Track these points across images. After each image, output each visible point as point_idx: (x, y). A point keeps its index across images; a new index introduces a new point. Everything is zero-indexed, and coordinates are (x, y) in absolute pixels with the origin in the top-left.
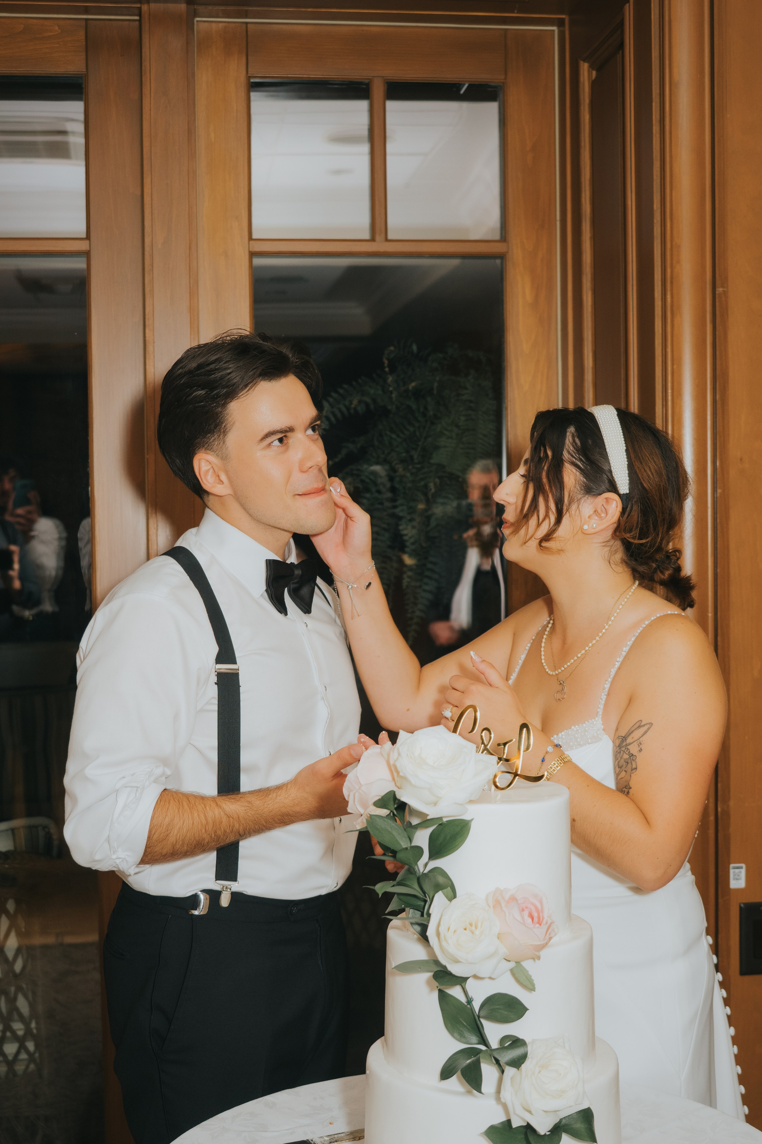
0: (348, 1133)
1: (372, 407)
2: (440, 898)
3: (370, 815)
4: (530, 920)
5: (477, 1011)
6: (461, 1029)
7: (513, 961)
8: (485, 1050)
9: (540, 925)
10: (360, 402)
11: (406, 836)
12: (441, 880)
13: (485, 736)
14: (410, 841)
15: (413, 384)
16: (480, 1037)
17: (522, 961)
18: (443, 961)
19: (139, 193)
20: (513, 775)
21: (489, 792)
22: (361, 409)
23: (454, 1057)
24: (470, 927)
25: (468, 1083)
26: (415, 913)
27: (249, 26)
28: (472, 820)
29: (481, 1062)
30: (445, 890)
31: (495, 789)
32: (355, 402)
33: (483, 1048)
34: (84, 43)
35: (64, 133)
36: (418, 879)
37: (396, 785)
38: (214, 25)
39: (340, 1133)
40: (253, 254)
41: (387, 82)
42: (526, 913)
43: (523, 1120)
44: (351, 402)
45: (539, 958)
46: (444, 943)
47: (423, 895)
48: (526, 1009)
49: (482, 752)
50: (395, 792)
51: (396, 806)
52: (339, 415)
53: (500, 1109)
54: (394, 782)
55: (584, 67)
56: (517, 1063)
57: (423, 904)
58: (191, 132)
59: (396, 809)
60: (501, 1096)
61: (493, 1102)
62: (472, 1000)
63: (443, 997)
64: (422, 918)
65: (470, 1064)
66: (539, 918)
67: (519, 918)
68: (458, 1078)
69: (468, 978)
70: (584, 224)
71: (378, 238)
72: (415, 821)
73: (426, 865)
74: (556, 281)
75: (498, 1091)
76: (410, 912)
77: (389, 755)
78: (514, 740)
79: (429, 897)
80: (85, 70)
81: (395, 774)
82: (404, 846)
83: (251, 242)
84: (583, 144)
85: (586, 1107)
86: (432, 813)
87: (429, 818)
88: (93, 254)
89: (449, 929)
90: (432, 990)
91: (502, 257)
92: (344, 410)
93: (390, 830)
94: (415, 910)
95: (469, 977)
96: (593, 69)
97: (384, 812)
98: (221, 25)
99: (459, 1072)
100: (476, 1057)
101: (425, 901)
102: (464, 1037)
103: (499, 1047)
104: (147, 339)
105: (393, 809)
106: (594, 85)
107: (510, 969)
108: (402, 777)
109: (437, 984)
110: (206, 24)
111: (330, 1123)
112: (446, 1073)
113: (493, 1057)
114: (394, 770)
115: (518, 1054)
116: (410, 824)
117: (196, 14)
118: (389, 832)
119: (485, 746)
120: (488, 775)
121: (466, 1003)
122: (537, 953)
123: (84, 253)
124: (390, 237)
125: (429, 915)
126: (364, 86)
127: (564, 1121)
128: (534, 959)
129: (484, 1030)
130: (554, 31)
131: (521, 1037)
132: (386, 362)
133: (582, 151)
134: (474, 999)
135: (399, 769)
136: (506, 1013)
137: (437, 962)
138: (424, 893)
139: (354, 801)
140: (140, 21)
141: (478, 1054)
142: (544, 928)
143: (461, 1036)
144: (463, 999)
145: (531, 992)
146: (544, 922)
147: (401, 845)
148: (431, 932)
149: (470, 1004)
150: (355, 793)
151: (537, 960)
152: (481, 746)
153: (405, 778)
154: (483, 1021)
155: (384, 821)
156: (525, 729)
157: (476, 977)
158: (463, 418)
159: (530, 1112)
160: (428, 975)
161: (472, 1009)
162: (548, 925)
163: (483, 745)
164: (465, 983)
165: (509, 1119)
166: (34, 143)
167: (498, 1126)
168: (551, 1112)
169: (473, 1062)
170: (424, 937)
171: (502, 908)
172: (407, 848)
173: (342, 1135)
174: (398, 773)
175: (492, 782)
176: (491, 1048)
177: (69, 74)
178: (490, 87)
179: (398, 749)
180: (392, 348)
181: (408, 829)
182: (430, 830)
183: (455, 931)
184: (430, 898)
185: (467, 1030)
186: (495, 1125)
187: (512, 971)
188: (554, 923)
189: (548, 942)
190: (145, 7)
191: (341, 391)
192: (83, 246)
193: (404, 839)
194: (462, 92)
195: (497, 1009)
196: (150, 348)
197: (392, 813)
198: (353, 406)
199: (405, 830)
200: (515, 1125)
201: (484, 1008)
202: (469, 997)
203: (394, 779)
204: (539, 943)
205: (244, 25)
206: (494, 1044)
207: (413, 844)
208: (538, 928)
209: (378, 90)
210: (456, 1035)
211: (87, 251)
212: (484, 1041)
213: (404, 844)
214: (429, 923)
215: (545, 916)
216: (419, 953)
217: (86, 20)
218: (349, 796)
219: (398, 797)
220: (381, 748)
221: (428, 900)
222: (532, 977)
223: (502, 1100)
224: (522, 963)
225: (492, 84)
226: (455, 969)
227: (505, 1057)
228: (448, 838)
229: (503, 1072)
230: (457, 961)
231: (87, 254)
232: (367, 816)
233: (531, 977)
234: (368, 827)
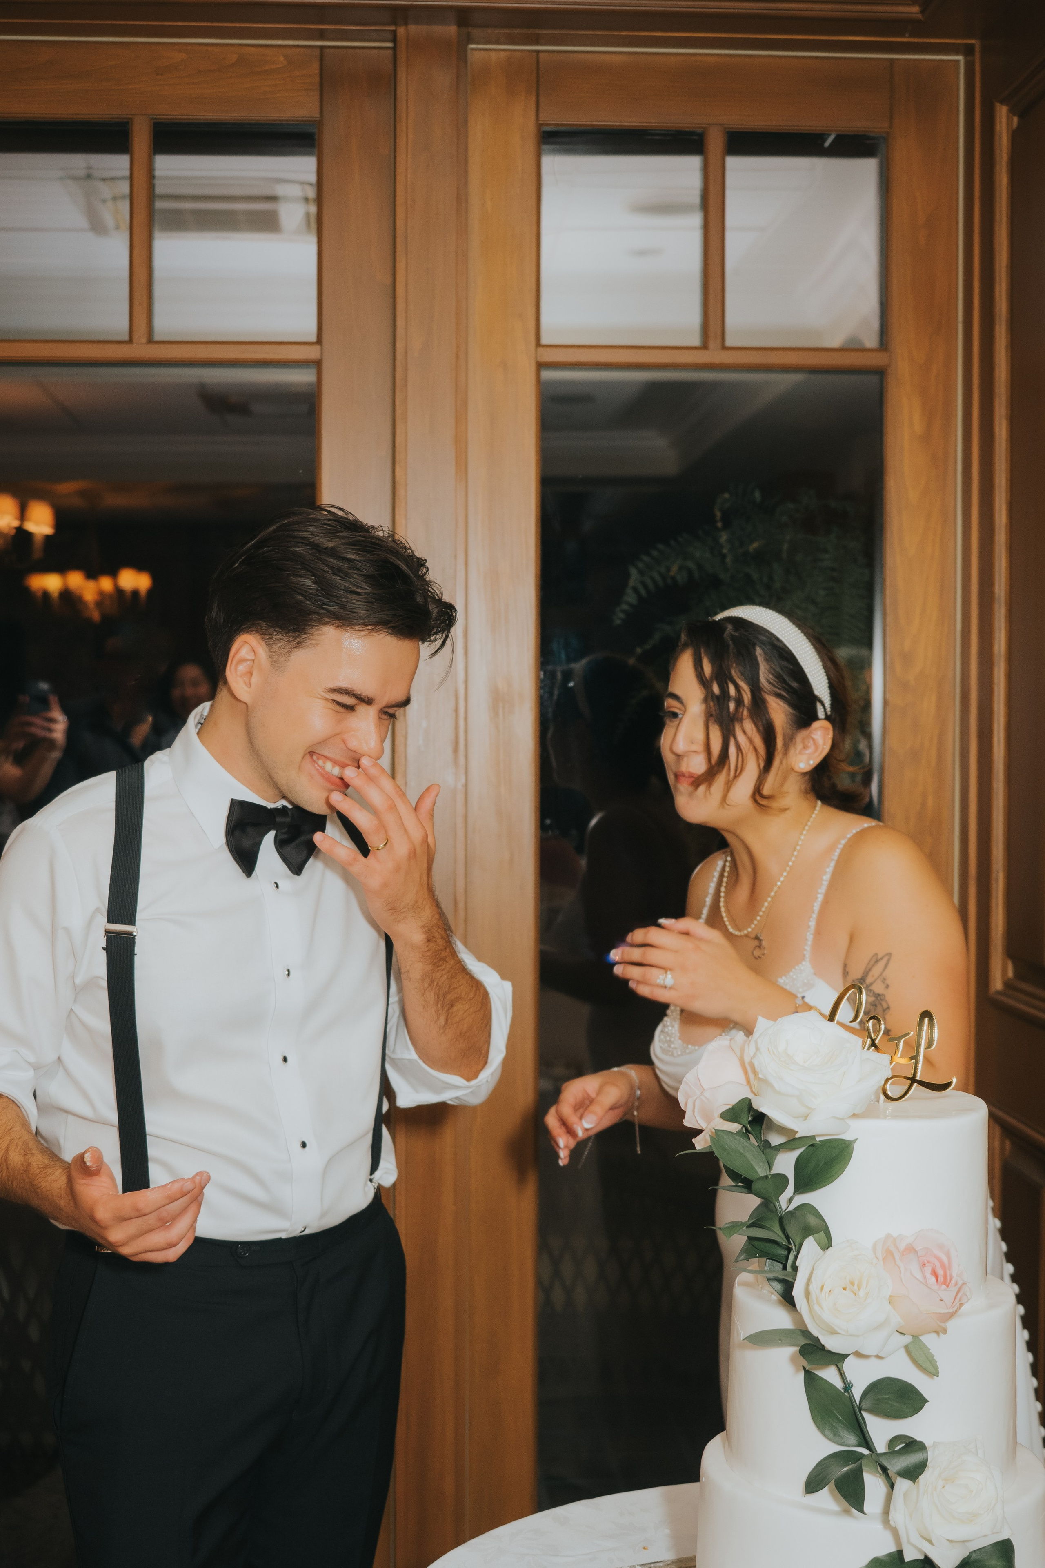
0: (669, 1562)
1: (696, 575)
2: (810, 1246)
3: (715, 1130)
4: (934, 1279)
5: (858, 1403)
6: (835, 1424)
7: (908, 1335)
8: (868, 1455)
9: (948, 1287)
10: (681, 568)
11: (764, 1159)
12: (812, 1221)
13: (872, 1027)
14: (770, 1167)
15: (755, 545)
16: (861, 1436)
17: (920, 1336)
18: (815, 1332)
19: (388, 281)
20: (909, 1082)
21: (877, 1103)
22: (682, 578)
23: (826, 1461)
24: (852, 1286)
25: (845, 1499)
26: (773, 1265)
27: (541, 55)
28: (856, 1140)
29: (863, 1470)
30: (817, 1235)
31: (884, 1100)
32: (674, 569)
33: (865, 1452)
34: (318, 79)
35: (273, 199)
36: (781, 1221)
37: (752, 1091)
38: (493, 54)
39: (657, 1562)
40: (541, 366)
41: (728, 132)
42: (928, 1270)
43: (920, 1550)
44: (668, 569)
45: (945, 1331)
46: (816, 1308)
47: (786, 1241)
48: (924, 1401)
49: (868, 1049)
50: (750, 1100)
51: (750, 1119)
52: (651, 585)
53: (888, 1536)
54: (748, 1087)
55: (1002, 112)
56: (913, 1473)
57: (785, 1253)
58: (461, 200)
59: (750, 1123)
60: (890, 1518)
61: (878, 1526)
62: (851, 1385)
63: (811, 1379)
64: (785, 1272)
65: (847, 1473)
66: (945, 1276)
67: (919, 1276)
68: (831, 1491)
69: (847, 1356)
70: (997, 328)
71: (712, 344)
72: (775, 1140)
73: (790, 1200)
74: (956, 406)
75: (886, 1511)
76: (767, 1264)
77: (742, 1050)
78: (912, 1033)
79: (794, 1244)
80: (318, 116)
81: (752, 1076)
82: (761, 1175)
83: (540, 350)
84: (997, 217)
85: (1005, 1537)
86: (802, 1130)
87: (797, 1136)
88: (326, 365)
89: (822, 1288)
90: (797, 1371)
91: (880, 373)
92: (658, 578)
93: (742, 1152)
94: (773, 1261)
95: (849, 1355)
96: (1014, 114)
97: (735, 1127)
98: (502, 54)
99: (832, 1484)
100: (856, 1464)
101: (789, 1250)
102: (839, 1436)
103: (888, 1451)
104: (397, 479)
105: (747, 1123)
106: (1016, 136)
107: (905, 1345)
108: (760, 1079)
109: (805, 1363)
110: (483, 53)
111: (644, 1548)
112: (813, 1485)
113: (879, 1464)
114: (749, 1070)
115: (914, 1461)
116: (767, 1144)
117: (469, 39)
118: (741, 1154)
119: (873, 1041)
120: (878, 1080)
121: (843, 1389)
122: (942, 1325)
123: (312, 362)
124: (729, 343)
125: (795, 1268)
126: (695, 138)
127: (974, 1556)
128: (937, 1333)
129: (866, 1427)
130: (958, 61)
131: (918, 1439)
132: (718, 514)
133: (997, 228)
134: (854, 1385)
135: (757, 1069)
136: (897, 1405)
137: (806, 1333)
138: (788, 1238)
139: (694, 1111)
140: (394, 49)
141: (858, 1460)
142: (953, 1290)
143: (835, 1435)
144: (839, 1384)
145: (933, 1378)
146: (953, 1282)
147: (757, 1172)
148: (798, 1292)
149: (848, 1391)
150: (696, 1099)
151: (941, 1335)
152: (867, 1041)
153: (765, 1081)
154: (865, 1414)
155: (735, 1139)
156: (927, 1019)
157: (858, 1354)
158: (822, 593)
159: (930, 1542)
160: (791, 1351)
161: (850, 1398)
162: (958, 1286)
163: (869, 1040)
164: (841, 1363)
165: (900, 1549)
166: (232, 213)
167: (883, 1558)
168: (958, 1542)
169: (852, 1470)
170: (788, 1299)
171: (895, 1262)
172: (766, 1177)
173: (661, 1564)
174: (755, 1072)
175: (881, 1090)
176: (877, 1452)
177: (297, 121)
178: (869, 138)
179: (756, 1042)
180: (727, 496)
181: (768, 1151)
182: (797, 1153)
183: (830, 1291)
184: (795, 1246)
185: (843, 1426)
186: (880, 1556)
187: (907, 1348)
188: (966, 1284)
189: (958, 1310)
190: (401, 31)
191: (655, 553)
192: (313, 353)
193: (761, 1164)
194: (827, 144)
195: (886, 1398)
196: (400, 492)
197: (744, 1129)
198: (672, 573)
199: (763, 1152)
200: (908, 1558)
201: (867, 1397)
202: (847, 1381)
203: (749, 1083)
204: (946, 1311)
205: (534, 55)
206: (881, 1447)
207: (773, 1172)
208: (945, 1290)
209: (715, 141)
210: (827, 1432)
211: (317, 360)
212: (866, 1442)
213: (761, 1171)
214: (795, 1280)
215: (954, 1274)
216: (781, 1319)
217: (322, 47)
218: (686, 1104)
219: (755, 1106)
220: (731, 1040)
221: (794, 1248)
222: (934, 1358)
223: (892, 1523)
224: (923, 1338)
225: (872, 135)
226: (830, 1343)
227: (896, 1465)
228: (821, 1165)
229: (892, 1486)
230: (833, 1332)
231: (317, 364)
232: (712, 1132)
233: (934, 1356)
234: (713, 1146)
